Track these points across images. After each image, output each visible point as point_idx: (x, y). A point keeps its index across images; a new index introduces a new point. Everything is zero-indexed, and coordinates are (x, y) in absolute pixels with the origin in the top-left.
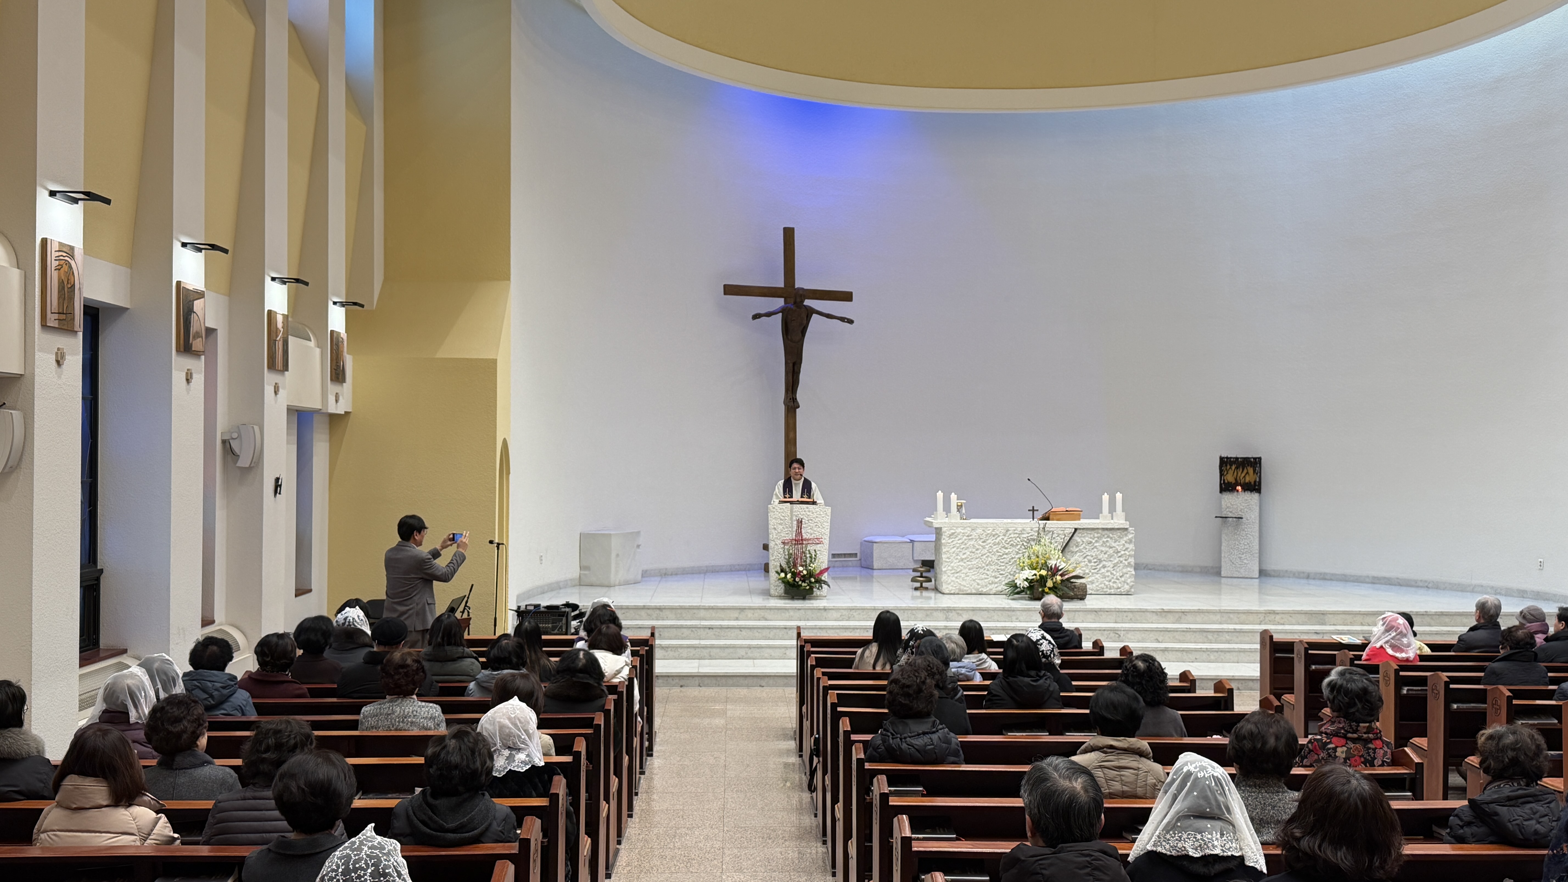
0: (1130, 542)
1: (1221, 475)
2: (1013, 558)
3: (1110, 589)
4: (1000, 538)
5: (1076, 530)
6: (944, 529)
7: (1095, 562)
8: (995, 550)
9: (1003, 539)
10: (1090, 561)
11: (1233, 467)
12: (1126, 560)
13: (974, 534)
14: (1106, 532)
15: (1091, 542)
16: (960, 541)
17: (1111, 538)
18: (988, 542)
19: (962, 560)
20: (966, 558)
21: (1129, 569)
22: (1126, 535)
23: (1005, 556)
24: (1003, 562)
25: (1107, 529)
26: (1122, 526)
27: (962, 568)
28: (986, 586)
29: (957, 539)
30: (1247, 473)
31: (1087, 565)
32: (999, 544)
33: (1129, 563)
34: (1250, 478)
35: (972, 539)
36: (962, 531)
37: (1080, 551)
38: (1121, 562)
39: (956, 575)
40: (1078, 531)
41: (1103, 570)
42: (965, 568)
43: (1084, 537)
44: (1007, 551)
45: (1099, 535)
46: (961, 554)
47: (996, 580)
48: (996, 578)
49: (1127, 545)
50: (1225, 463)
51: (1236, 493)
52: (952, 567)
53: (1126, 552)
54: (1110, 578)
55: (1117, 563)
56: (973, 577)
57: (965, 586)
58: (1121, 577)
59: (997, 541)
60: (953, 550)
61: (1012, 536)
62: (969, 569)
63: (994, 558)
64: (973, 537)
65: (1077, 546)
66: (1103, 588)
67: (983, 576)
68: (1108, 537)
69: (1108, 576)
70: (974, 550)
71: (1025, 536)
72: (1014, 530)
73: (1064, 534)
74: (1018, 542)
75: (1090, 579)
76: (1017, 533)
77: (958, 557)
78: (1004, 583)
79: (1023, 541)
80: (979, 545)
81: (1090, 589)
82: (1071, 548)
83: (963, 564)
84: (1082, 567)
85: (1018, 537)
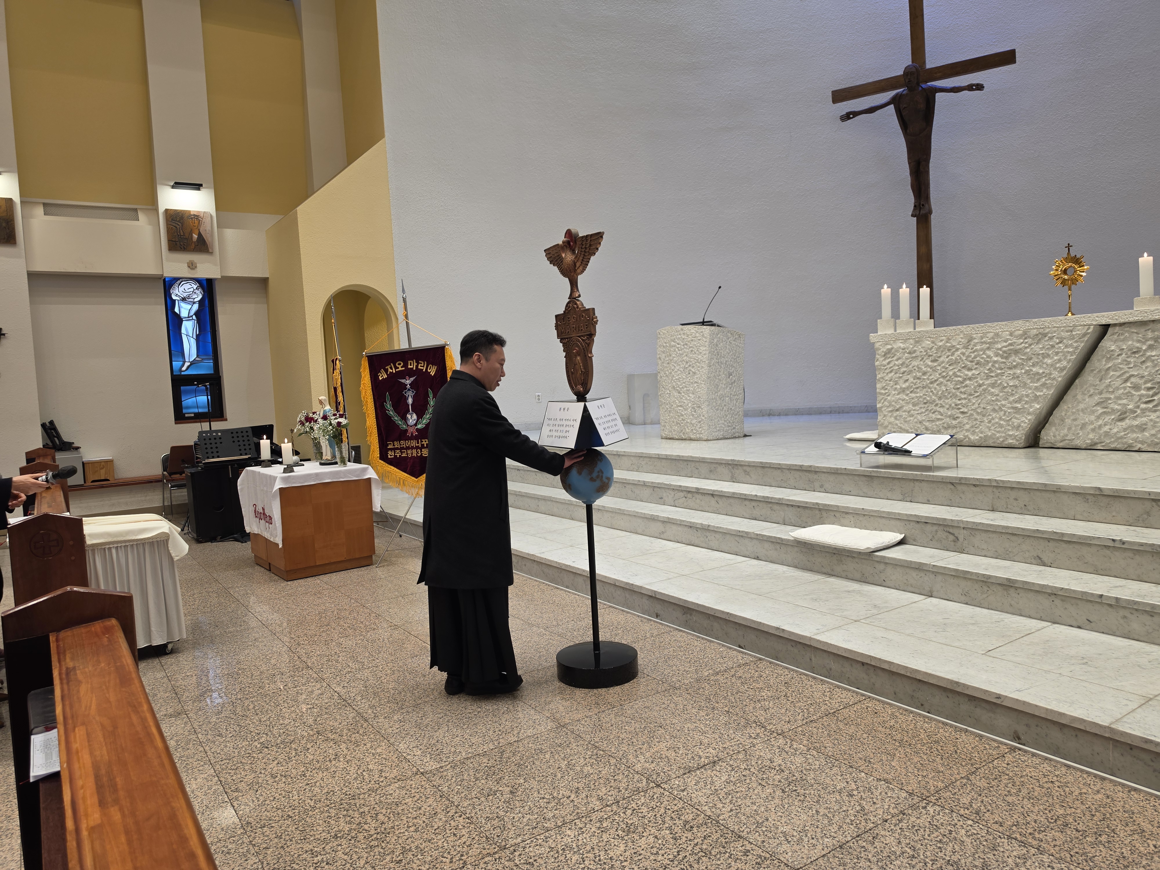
4: (959, 353)
5: (1105, 328)
6: (877, 345)
7: (1149, 389)
8: (951, 373)
9: (963, 354)
10: (1136, 387)
13: (919, 348)
15: (1140, 350)
16: (900, 362)
18: (941, 359)
19: (903, 390)
20: (908, 388)
23: (968, 382)
24: (965, 393)
27: (904, 403)
29: (895, 358)
31: (1130, 395)
32: (956, 362)
35: (917, 357)
36: (902, 345)
37: (1115, 368)
39: (895, 414)
40: (1109, 331)
42: (908, 403)
43: (1123, 340)
44: (970, 374)
46: (901, 382)
47: (954, 422)
48: (954, 419)
52: (890, 402)
56: (919, 417)
59: (953, 358)
60: (890, 375)
61: (978, 347)
62: (914, 405)
63: (951, 385)
64: (918, 353)
65: (1109, 359)
67: (934, 416)
70: (919, 374)
71: (999, 346)
72: (982, 338)
73: (1072, 338)
74: (988, 357)
75: (1135, 423)
76: (985, 343)
77: (898, 387)
78: (967, 427)
79: (997, 355)
80: (928, 366)
81: (1136, 440)
82: (1097, 362)
83: (905, 397)
84: (1119, 398)
85: (988, 348)
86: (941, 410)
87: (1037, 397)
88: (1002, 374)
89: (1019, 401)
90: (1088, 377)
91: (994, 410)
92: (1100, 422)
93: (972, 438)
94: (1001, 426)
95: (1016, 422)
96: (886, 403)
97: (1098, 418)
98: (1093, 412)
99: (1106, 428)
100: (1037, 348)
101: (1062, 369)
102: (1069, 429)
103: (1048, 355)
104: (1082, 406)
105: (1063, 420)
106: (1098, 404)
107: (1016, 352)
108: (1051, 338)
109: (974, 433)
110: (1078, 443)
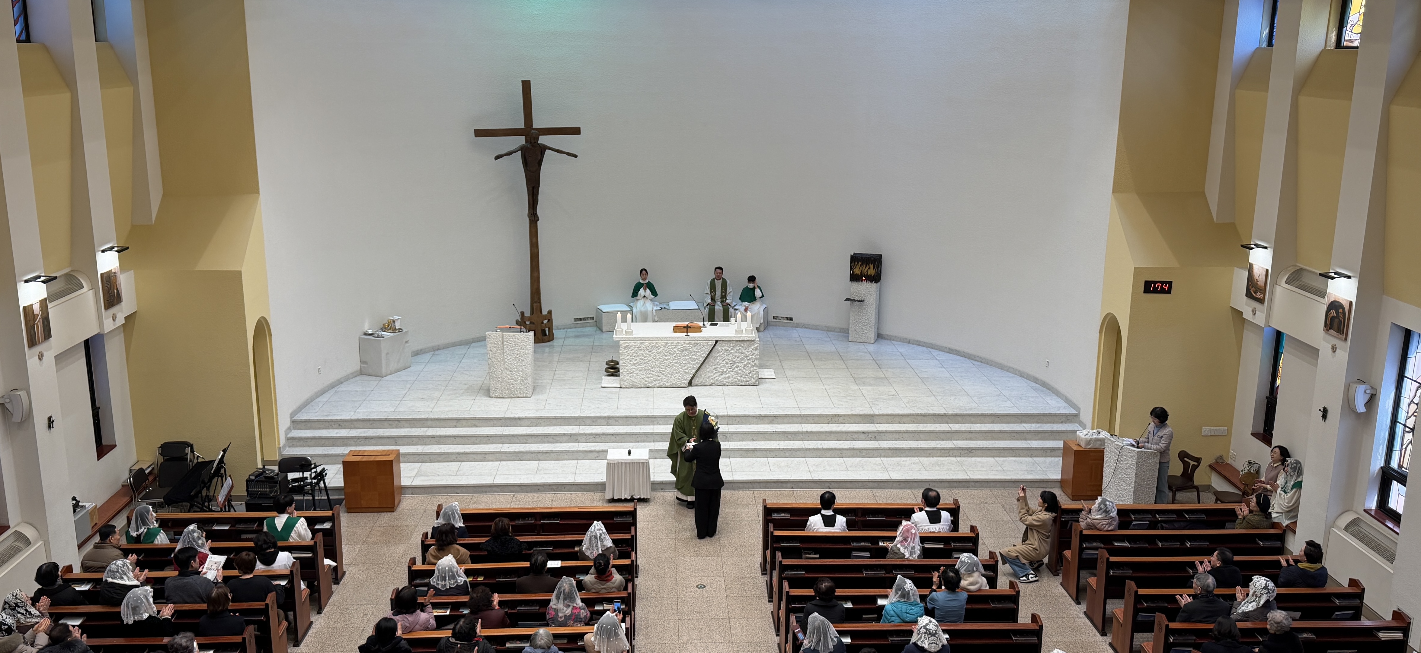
0: (756, 349)
1: (851, 269)
2: (671, 363)
3: (741, 382)
4: (662, 349)
5: (717, 342)
6: (621, 343)
7: (731, 364)
8: (658, 357)
9: (663, 349)
10: (727, 363)
11: (860, 263)
12: (753, 362)
13: (643, 346)
14: (739, 342)
15: (728, 350)
16: (633, 351)
17: (742, 347)
18: (653, 351)
19: (634, 364)
20: (637, 363)
21: (755, 368)
22: (753, 344)
23: (665, 361)
24: (664, 366)
25: (739, 341)
26: (750, 339)
27: (634, 370)
28: (652, 382)
29: (630, 350)
30: (869, 268)
31: (724, 366)
32: (660, 353)
33: (755, 364)
34: (872, 272)
35: (641, 350)
36: (634, 344)
37: (720, 356)
38: (749, 363)
39: (630, 375)
40: (718, 343)
41: (736, 369)
42: (636, 370)
43: (723, 346)
44: (666, 358)
45: (734, 345)
46: (633, 360)
47: (659, 378)
48: (659, 377)
49: (754, 352)
50: (855, 259)
51: (860, 282)
52: (627, 369)
53: (753, 356)
54: (741, 375)
55: (747, 364)
56: (642, 376)
57: (636, 383)
58: (749, 373)
59: (659, 351)
60: (628, 357)
61: (670, 347)
62: (640, 371)
63: (657, 363)
64: (642, 348)
65: (718, 353)
66: (736, 382)
67: (649, 376)
68: (740, 346)
69: (740, 373)
70: (642, 357)
71: (679, 347)
72: (672, 343)
73: (708, 345)
74: (675, 351)
75: (727, 376)
76: (673, 345)
77: (632, 363)
78: (665, 380)
79: (678, 351)
80: (646, 354)
81: (727, 382)
82: (713, 354)
83: (635, 367)
84: (721, 367)
85: (675, 348)
86: (653, 373)
87: (694, 367)
88: (680, 358)
89: (687, 369)
90: (711, 359)
91: (676, 373)
92: (715, 376)
93: (667, 384)
94: (679, 379)
95: (685, 377)
96: (625, 370)
97: (714, 374)
98: (712, 372)
99: (717, 378)
100: (695, 349)
101: (703, 357)
102: (703, 379)
103: (699, 352)
104: (708, 370)
105: (701, 375)
106: (714, 369)
107: (686, 350)
108: (700, 345)
109: (667, 382)
110: (707, 384)
